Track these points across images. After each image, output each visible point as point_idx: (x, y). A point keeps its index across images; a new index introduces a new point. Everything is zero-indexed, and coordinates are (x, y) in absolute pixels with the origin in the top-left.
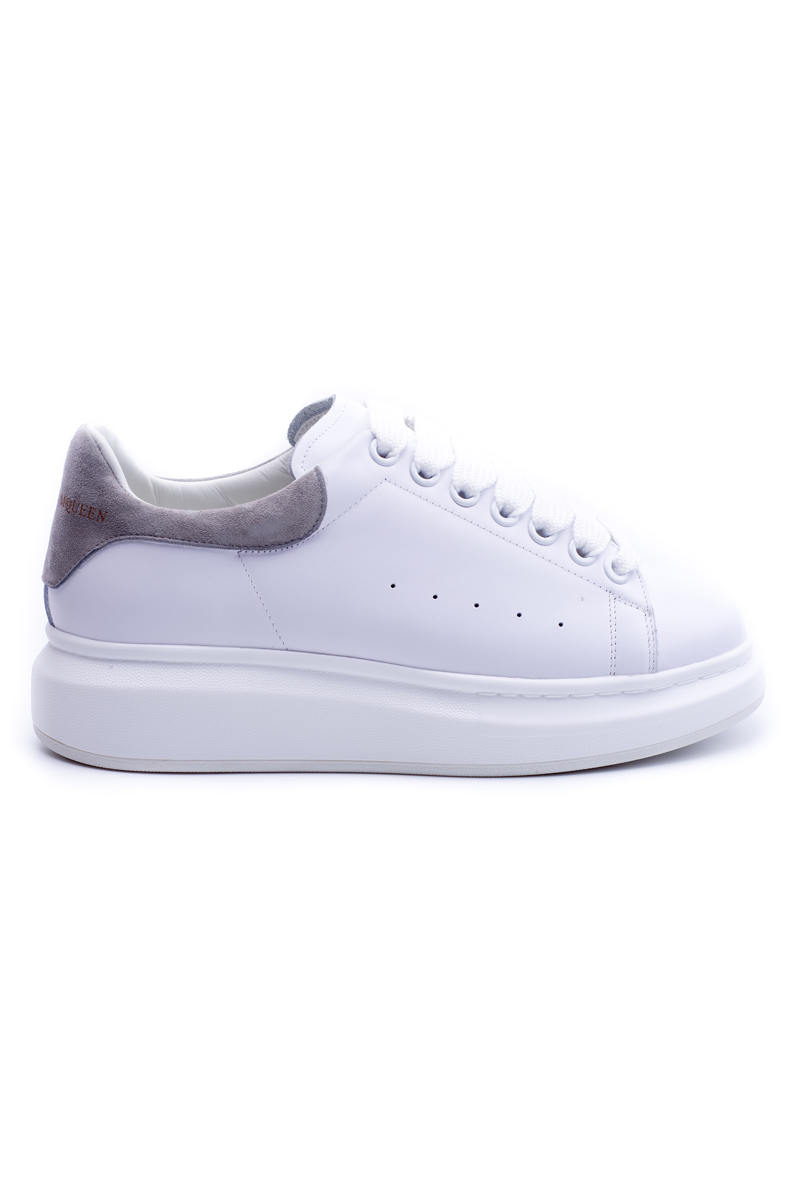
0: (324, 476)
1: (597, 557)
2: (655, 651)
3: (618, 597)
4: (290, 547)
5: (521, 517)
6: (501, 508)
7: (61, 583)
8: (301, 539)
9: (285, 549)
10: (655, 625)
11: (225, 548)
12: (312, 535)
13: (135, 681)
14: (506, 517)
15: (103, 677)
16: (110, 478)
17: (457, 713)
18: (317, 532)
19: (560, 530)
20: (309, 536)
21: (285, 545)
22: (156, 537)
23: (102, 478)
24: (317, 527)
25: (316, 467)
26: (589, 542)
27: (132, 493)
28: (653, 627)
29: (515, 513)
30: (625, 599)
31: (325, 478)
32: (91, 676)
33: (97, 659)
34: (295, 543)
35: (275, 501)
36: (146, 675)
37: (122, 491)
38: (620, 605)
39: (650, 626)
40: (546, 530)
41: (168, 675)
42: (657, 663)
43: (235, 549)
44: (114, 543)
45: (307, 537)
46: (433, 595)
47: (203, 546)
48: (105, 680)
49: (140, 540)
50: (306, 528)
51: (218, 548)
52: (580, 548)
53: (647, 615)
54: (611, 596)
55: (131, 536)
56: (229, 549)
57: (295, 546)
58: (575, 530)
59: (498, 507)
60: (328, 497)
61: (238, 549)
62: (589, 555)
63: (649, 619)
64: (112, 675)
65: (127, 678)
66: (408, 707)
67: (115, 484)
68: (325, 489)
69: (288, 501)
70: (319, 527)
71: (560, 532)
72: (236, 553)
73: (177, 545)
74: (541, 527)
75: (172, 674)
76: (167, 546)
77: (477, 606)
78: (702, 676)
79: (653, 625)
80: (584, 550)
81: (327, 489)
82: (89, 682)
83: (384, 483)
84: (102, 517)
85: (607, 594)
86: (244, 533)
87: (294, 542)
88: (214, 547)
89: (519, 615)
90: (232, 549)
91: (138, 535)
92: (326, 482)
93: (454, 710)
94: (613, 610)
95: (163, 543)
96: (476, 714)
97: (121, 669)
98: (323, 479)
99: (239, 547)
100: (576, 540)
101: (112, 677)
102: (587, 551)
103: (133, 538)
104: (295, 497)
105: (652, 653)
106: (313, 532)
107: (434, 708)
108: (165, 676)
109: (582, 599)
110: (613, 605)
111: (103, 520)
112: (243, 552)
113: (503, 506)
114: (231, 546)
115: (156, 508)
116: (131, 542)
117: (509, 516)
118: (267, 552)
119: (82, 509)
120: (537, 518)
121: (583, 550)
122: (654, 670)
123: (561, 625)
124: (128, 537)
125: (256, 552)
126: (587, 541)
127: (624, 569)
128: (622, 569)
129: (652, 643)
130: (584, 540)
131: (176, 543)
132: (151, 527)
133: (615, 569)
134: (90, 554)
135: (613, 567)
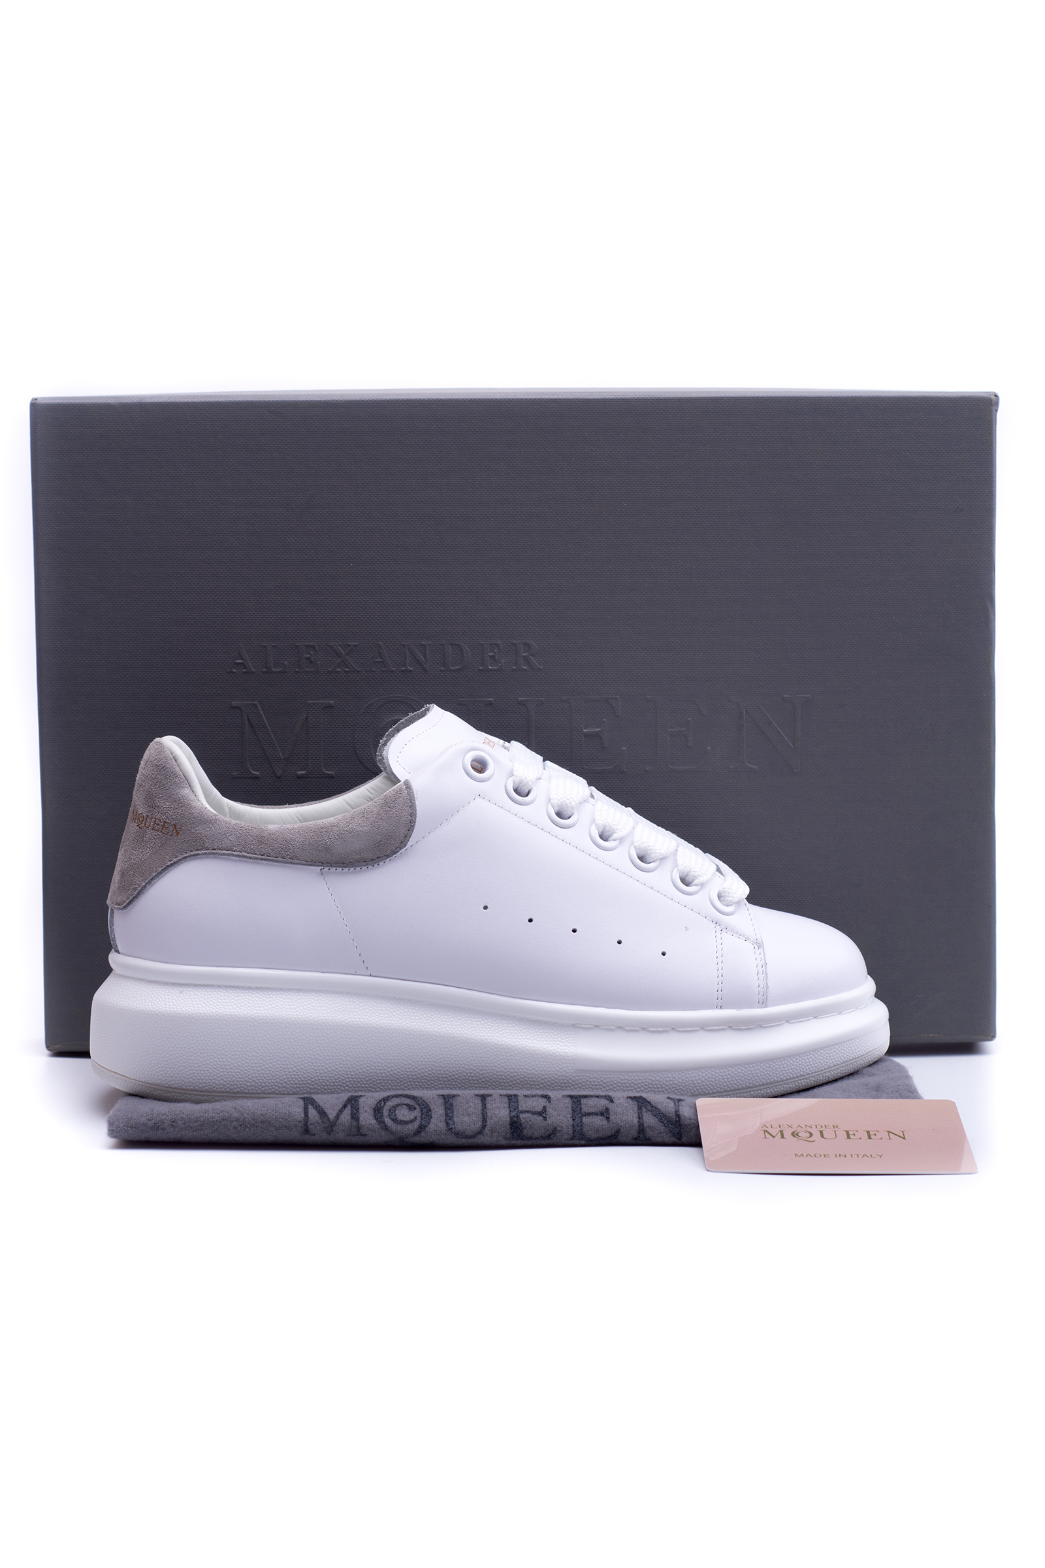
0: (414, 790)
1: (702, 885)
2: (765, 985)
3: (726, 929)
4: (376, 865)
5: (621, 840)
6: (601, 830)
7: (129, 904)
8: (388, 856)
9: (370, 867)
10: (765, 958)
11: (306, 865)
12: (400, 853)
13: (207, 1006)
14: (606, 841)
15: (172, 1002)
16: (186, 791)
17: (552, 1045)
18: (405, 849)
19: (661, 857)
20: (397, 853)
21: (371, 862)
22: (234, 851)
23: (178, 791)
24: (405, 843)
25: (407, 780)
26: (693, 870)
27: (209, 808)
28: (763, 960)
29: (615, 836)
30: (732, 930)
31: (415, 792)
32: (160, 1001)
33: (166, 984)
34: (381, 861)
35: (361, 815)
36: (219, 1000)
37: (198, 804)
38: (727, 936)
39: (759, 959)
40: (647, 857)
41: (243, 1000)
42: (767, 997)
43: (318, 866)
44: (189, 858)
45: (394, 854)
46: (528, 919)
47: (284, 862)
48: (174, 1005)
49: (216, 856)
50: (394, 844)
51: (299, 864)
52: (684, 877)
53: (756, 947)
54: (718, 927)
55: (207, 851)
56: (311, 865)
57: (381, 863)
58: (678, 857)
59: (598, 829)
60: (417, 812)
61: (321, 866)
62: (694, 883)
63: (758, 952)
64: (182, 999)
65: (198, 1003)
66: (499, 1039)
67: (192, 797)
68: (415, 803)
69: (375, 816)
70: (407, 843)
71: (663, 859)
72: (319, 871)
73: (256, 861)
74: (642, 853)
75: (247, 1000)
76: (245, 861)
77: (574, 931)
78: (816, 1014)
79: (763, 958)
80: (689, 879)
81: (417, 803)
82: (157, 1007)
83: (478, 800)
84: (177, 831)
85: (713, 925)
86: (327, 849)
87: (380, 859)
88: (295, 863)
89: (619, 942)
90: (314, 866)
91: (215, 850)
92: (416, 796)
93: (548, 1042)
94: (719, 941)
95: (241, 858)
96: (572, 1047)
97: (192, 993)
98: (413, 792)
99: (322, 864)
100: (679, 868)
101: (183, 1001)
102: (691, 880)
103: (209, 854)
104: (382, 812)
105: (762, 986)
106: (401, 849)
107: (527, 1040)
108: (240, 1001)
109: (687, 929)
110: (719, 936)
111: (178, 834)
112: (327, 869)
113: (602, 829)
114: (312, 863)
115: (234, 822)
116: (207, 857)
117: (610, 839)
118: (352, 869)
119: (155, 823)
120: (639, 843)
121: (687, 878)
122: (764, 1003)
123: (664, 954)
124: (204, 852)
125: (340, 869)
126: (690, 868)
127: (731, 898)
128: (730, 899)
129: (761, 976)
130: (688, 868)
131: (255, 858)
132: (229, 842)
133: (722, 898)
134: (163, 870)
135: (719, 897)
